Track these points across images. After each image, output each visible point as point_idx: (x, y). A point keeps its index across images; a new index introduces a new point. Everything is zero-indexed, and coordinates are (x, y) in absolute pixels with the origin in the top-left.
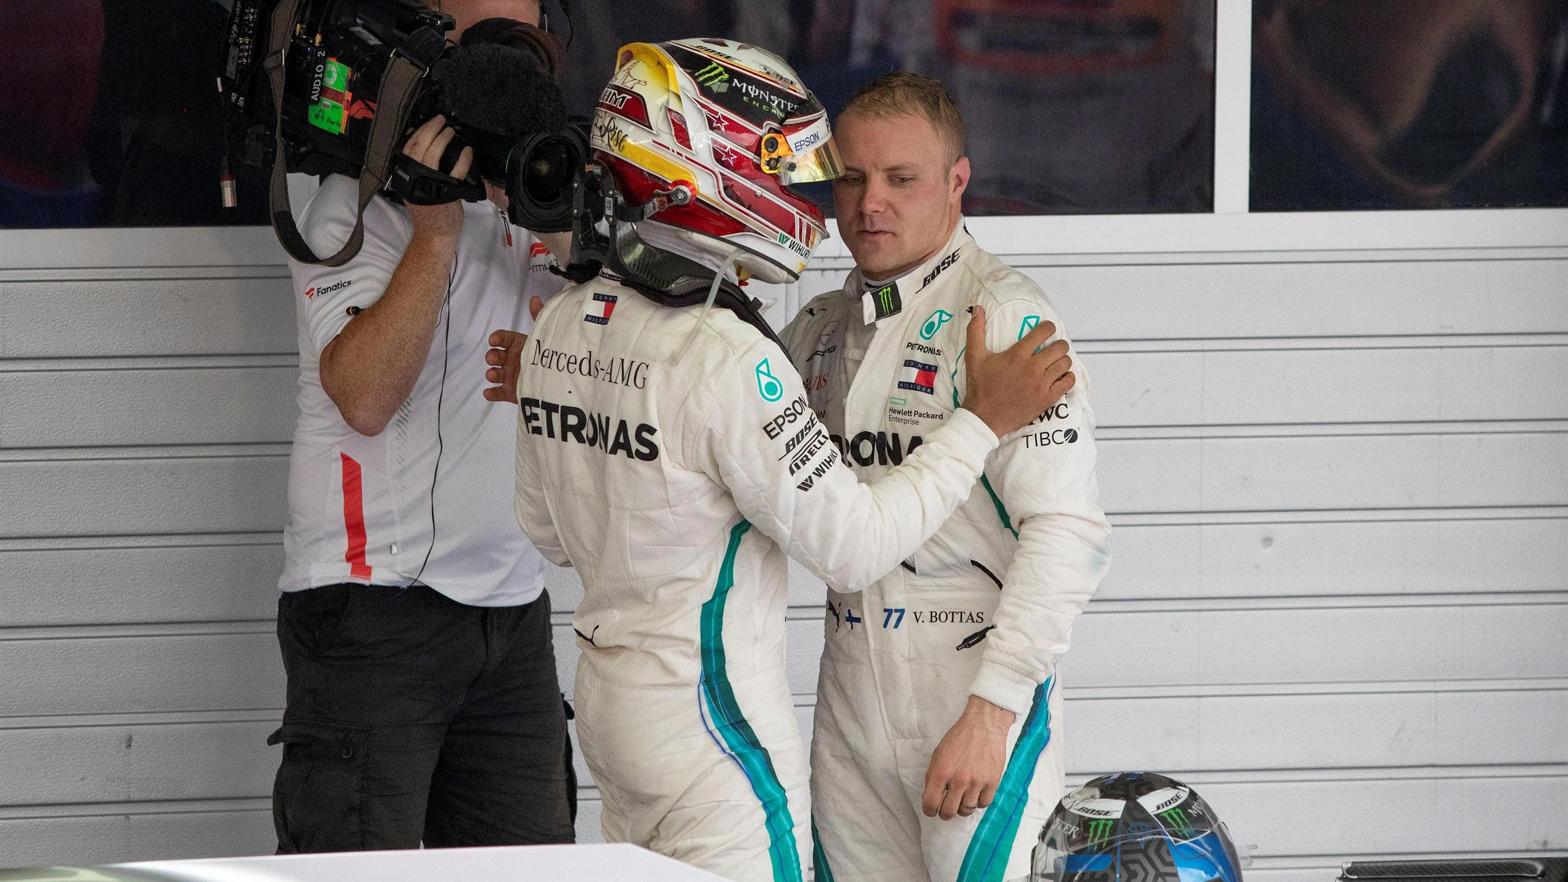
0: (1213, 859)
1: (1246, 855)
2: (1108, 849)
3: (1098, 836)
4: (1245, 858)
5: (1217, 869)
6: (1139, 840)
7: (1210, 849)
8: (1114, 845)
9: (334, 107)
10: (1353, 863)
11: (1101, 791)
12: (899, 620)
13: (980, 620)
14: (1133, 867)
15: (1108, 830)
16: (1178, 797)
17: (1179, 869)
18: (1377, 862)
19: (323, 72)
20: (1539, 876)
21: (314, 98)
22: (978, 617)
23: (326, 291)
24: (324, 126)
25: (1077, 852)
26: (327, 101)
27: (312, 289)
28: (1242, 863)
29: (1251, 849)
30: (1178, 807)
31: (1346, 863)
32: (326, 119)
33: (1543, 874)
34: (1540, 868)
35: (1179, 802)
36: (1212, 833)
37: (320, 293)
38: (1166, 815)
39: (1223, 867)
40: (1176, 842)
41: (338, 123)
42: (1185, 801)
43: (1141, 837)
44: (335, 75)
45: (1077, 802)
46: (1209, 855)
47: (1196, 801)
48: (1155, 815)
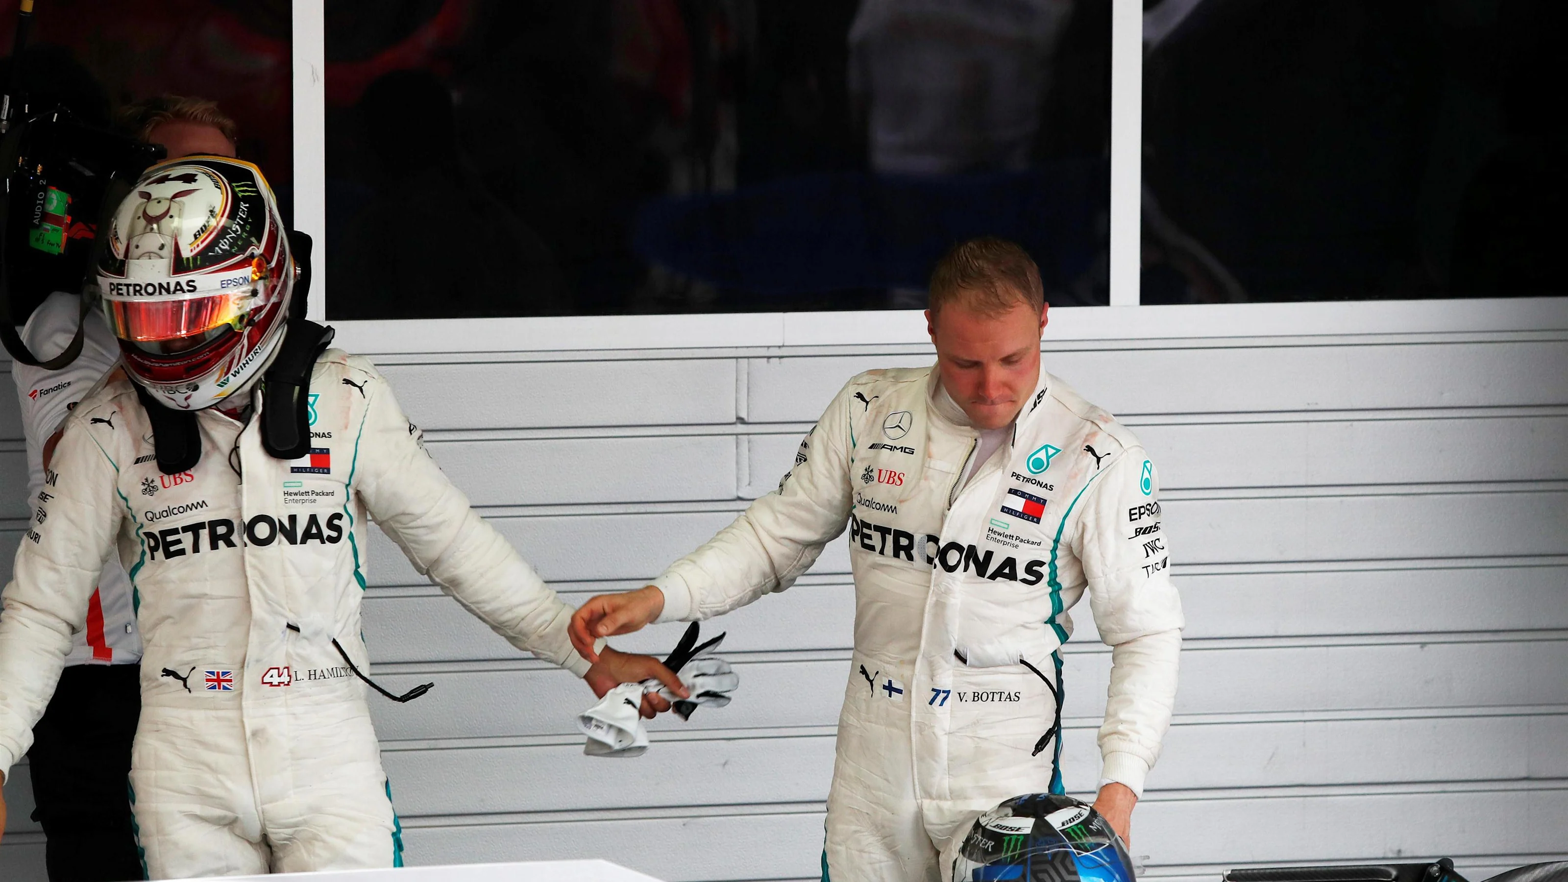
0: (1112, 870)
1: (1139, 864)
2: (1020, 860)
3: (1010, 850)
4: (1139, 867)
5: (1114, 877)
6: (1047, 852)
7: (1108, 860)
8: (1026, 857)
9: (54, 230)
10: (1232, 870)
11: (1014, 810)
12: (945, 699)
13: (1016, 699)
14: (1041, 876)
15: (1019, 844)
16: (1080, 815)
17: (1081, 878)
18: (1253, 869)
19: (44, 199)
20: (1394, 880)
21: (36, 222)
22: (1019, 698)
23: (48, 391)
24: (45, 248)
25: (993, 864)
26: (48, 226)
27: (36, 391)
28: (1137, 872)
29: (1144, 859)
30: (1080, 823)
31: (1227, 870)
32: (45, 242)
33: (1396, 879)
34: (1394, 873)
35: (1082, 819)
36: (1110, 846)
37: (42, 395)
38: (1069, 830)
39: (1120, 876)
40: (1079, 854)
41: (58, 244)
42: (1087, 818)
43: (1048, 850)
44: (55, 202)
45: (991, 821)
46: (1107, 865)
47: (1096, 818)
48: (1060, 831)
